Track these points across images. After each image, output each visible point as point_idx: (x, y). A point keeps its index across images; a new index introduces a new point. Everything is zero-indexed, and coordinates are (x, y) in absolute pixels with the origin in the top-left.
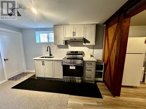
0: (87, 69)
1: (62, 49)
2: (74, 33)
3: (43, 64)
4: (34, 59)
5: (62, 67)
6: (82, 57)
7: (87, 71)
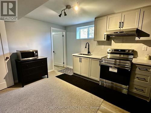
0: (137, 76)
1: (103, 46)
2: (121, 24)
3: (80, 61)
4: (73, 55)
5: (99, 67)
6: (132, 58)
7: (136, 80)
